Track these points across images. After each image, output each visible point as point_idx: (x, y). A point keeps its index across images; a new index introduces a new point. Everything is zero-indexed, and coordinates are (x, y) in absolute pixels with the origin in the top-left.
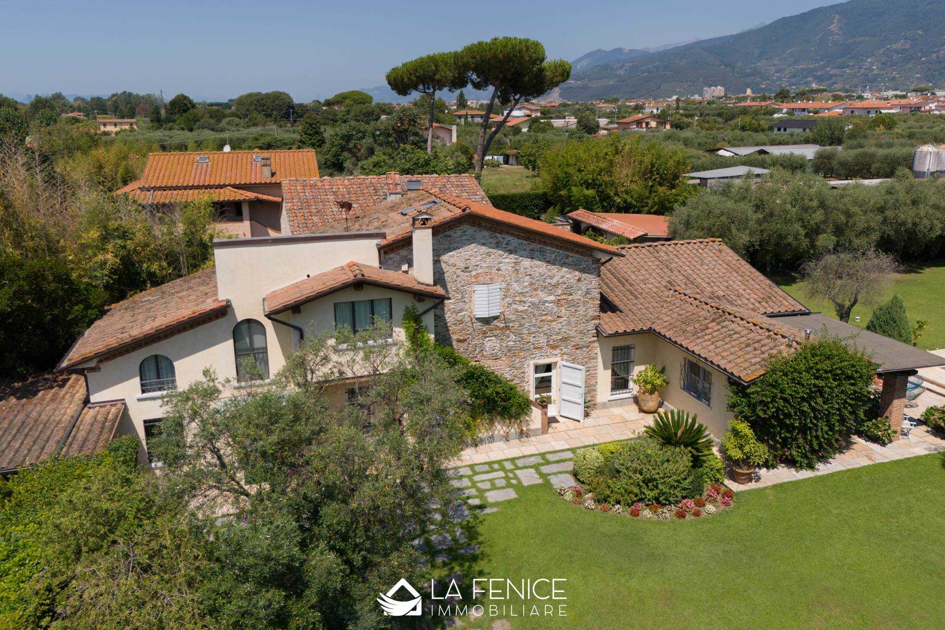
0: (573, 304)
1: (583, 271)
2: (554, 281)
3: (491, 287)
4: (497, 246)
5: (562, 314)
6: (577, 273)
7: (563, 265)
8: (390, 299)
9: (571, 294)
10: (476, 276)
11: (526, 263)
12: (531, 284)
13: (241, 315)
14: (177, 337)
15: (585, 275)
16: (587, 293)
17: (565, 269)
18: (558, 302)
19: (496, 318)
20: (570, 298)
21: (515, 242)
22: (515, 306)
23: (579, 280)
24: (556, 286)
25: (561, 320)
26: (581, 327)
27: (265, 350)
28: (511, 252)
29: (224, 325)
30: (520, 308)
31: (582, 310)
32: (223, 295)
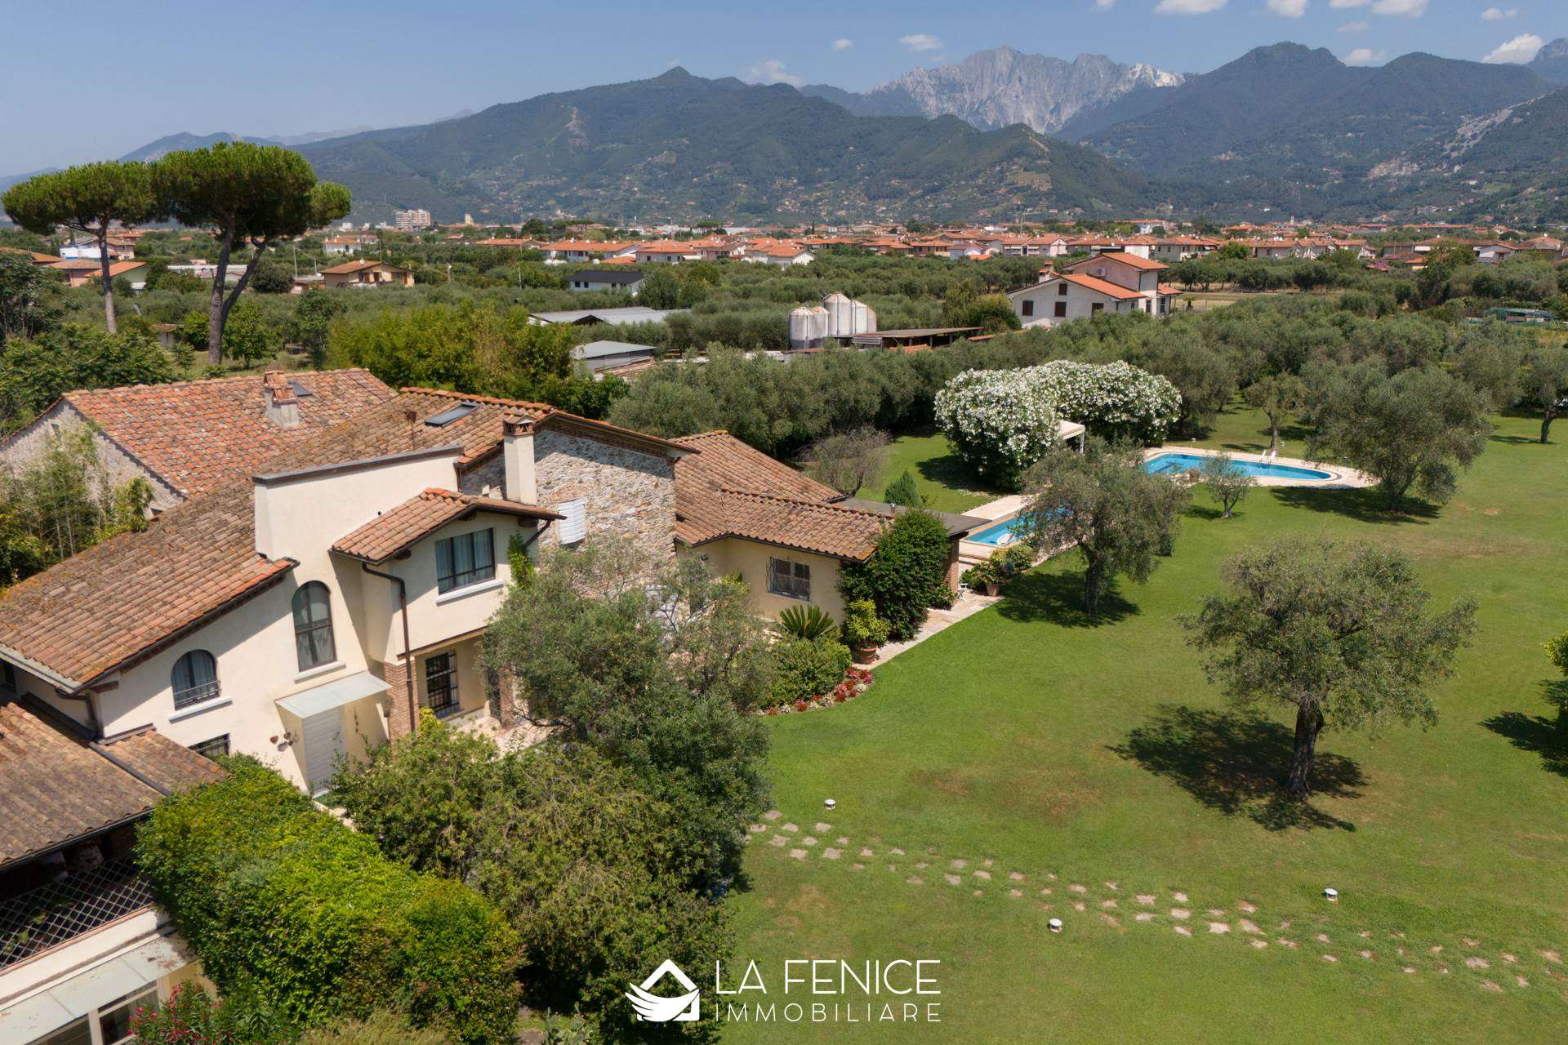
0: (651, 515)
1: (659, 474)
2: (633, 490)
3: (577, 503)
4: (578, 452)
5: (643, 529)
6: (654, 477)
7: (642, 469)
8: (491, 531)
9: (650, 504)
10: (559, 493)
11: (607, 470)
12: (613, 496)
13: (301, 577)
14: (219, 621)
15: (661, 480)
16: (665, 500)
17: (643, 474)
18: (638, 515)
19: (581, 542)
20: (650, 508)
21: (594, 445)
22: (598, 525)
23: (656, 486)
24: (635, 495)
25: (642, 536)
26: (661, 542)
27: (328, 623)
28: (591, 459)
29: (281, 593)
30: (603, 527)
31: (660, 520)
32: (278, 553)
